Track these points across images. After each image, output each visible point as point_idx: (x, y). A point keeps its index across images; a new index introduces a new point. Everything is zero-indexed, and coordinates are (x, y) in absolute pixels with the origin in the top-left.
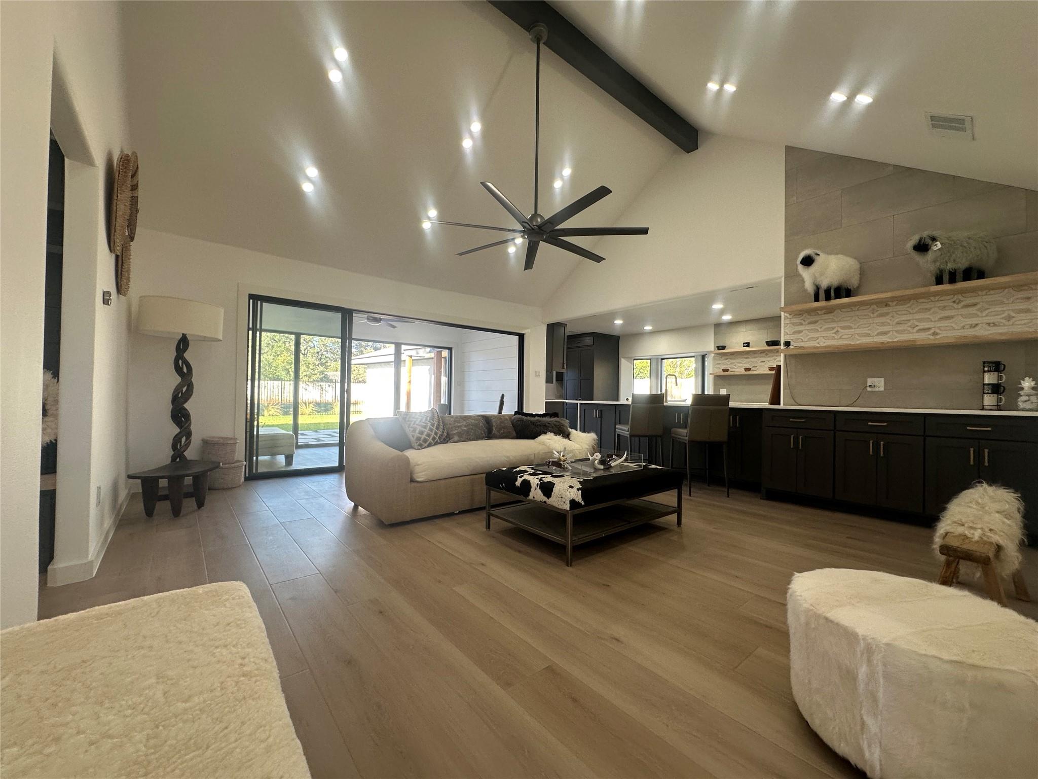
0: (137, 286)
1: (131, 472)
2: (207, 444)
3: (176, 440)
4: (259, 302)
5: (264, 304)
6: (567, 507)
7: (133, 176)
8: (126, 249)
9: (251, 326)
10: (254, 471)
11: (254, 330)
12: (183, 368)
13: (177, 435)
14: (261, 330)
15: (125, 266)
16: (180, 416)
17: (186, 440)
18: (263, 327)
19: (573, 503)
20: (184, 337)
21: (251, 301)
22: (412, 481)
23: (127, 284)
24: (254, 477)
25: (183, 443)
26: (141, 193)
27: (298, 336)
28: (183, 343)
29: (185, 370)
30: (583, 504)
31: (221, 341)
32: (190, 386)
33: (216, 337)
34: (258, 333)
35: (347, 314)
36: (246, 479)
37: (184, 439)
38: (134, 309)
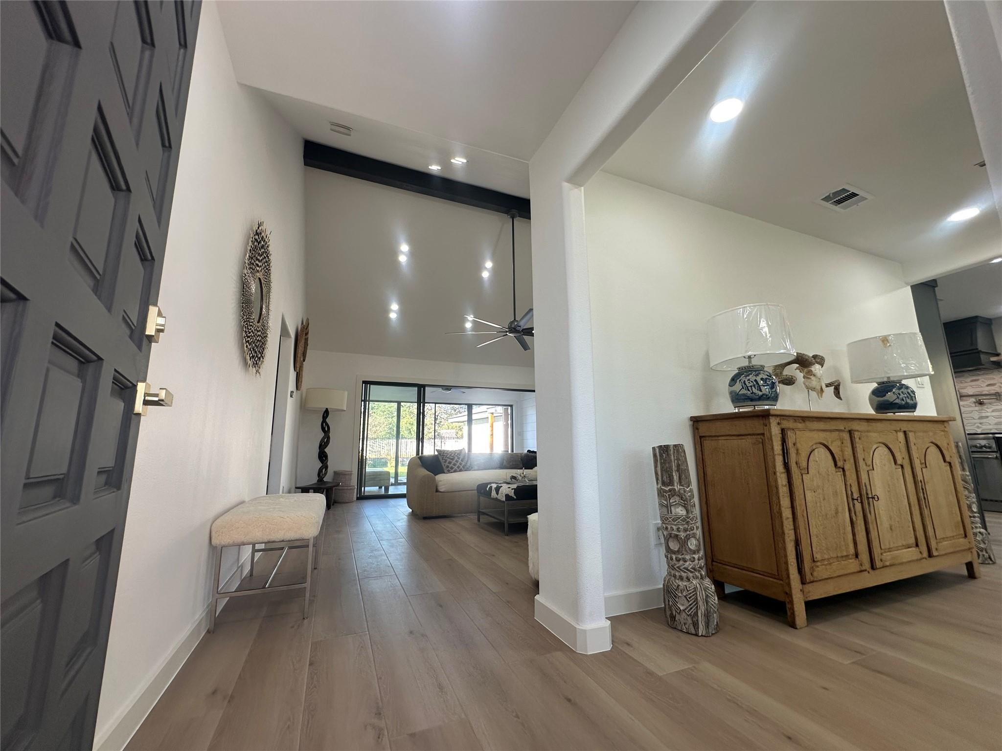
0: (305, 385)
1: (298, 486)
2: (336, 474)
3: (320, 470)
4: (368, 385)
5: (371, 386)
6: (504, 499)
7: (306, 329)
8: (301, 367)
9: (363, 399)
10: (363, 494)
11: (365, 401)
12: (325, 428)
13: (321, 468)
14: (369, 401)
15: (300, 376)
16: (323, 457)
17: (325, 471)
18: (371, 399)
19: (507, 496)
20: (327, 409)
21: (364, 385)
22: (437, 491)
23: (301, 384)
24: (362, 498)
25: (323, 473)
26: (310, 336)
27: (399, 403)
28: (326, 413)
29: (326, 429)
30: (515, 497)
31: (345, 411)
32: (328, 438)
33: (342, 408)
34: (367, 403)
35: (421, 388)
36: (358, 499)
37: (324, 470)
38: (304, 395)
